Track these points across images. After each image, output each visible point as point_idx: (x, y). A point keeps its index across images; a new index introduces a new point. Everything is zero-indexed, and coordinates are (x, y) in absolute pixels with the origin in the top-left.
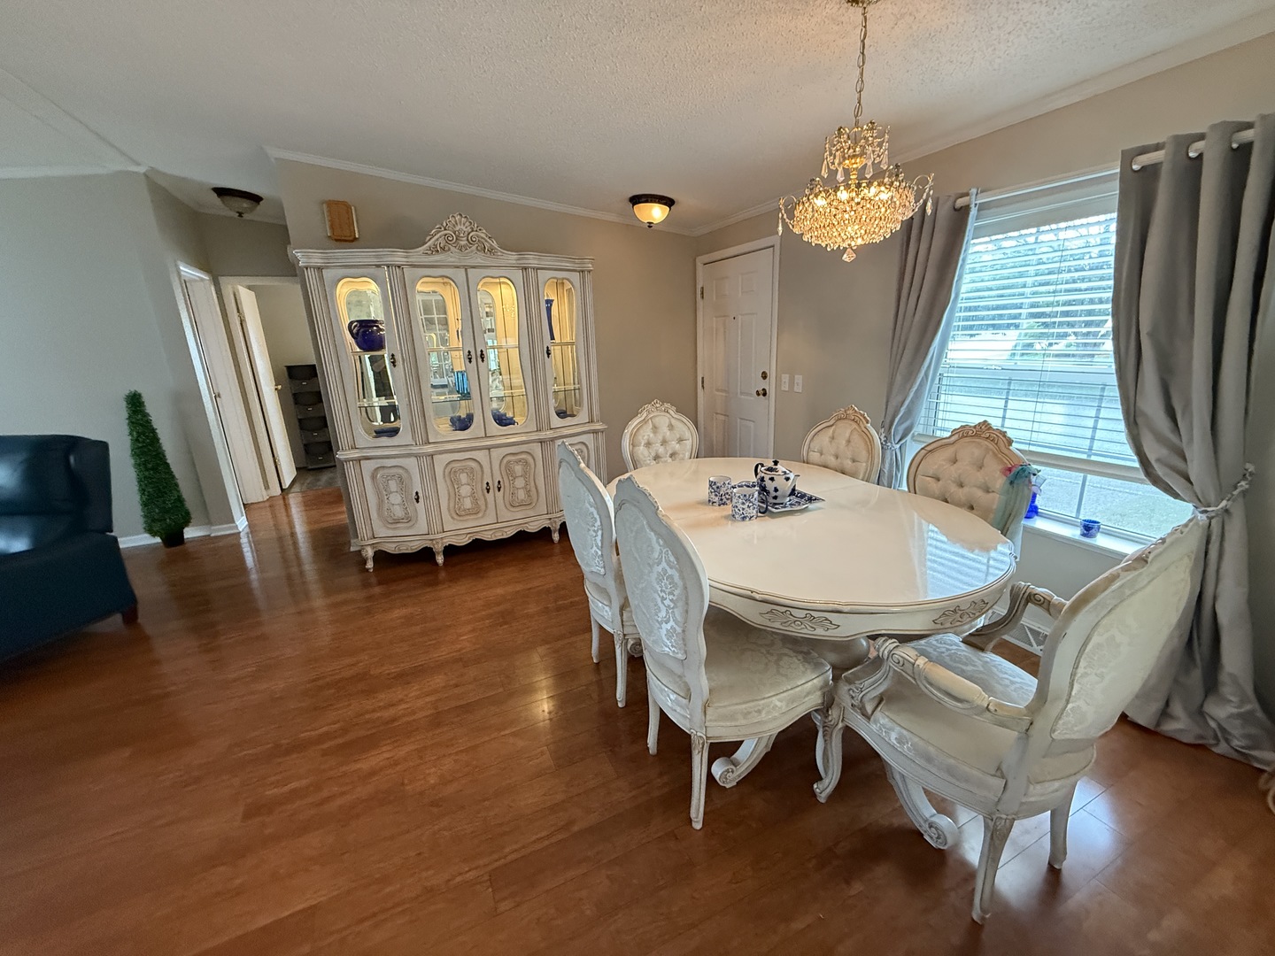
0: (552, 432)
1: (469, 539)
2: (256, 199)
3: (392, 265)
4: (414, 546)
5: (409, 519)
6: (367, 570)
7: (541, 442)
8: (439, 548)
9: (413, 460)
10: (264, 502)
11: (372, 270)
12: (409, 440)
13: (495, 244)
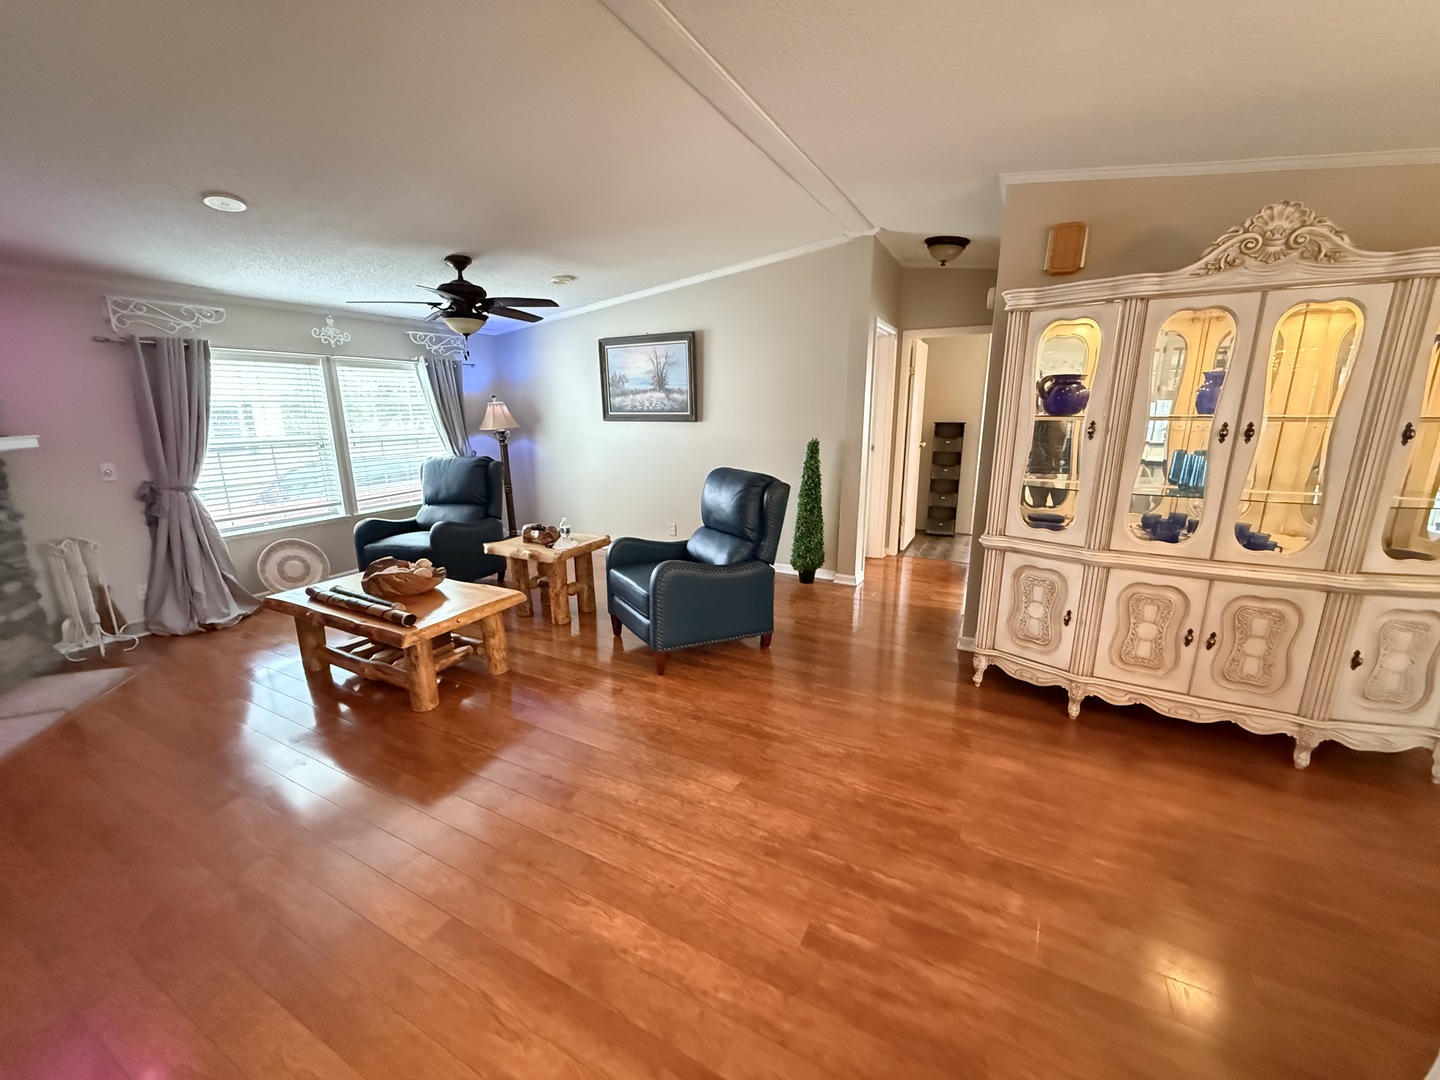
0: (1360, 578)
1: (1129, 700)
2: (962, 242)
3: (1131, 298)
4: (1043, 679)
5: (1047, 642)
6: (974, 683)
7: (1329, 591)
8: (1077, 695)
9: (1078, 569)
10: (880, 559)
11: (1098, 308)
12: (1080, 540)
13: (1346, 242)
